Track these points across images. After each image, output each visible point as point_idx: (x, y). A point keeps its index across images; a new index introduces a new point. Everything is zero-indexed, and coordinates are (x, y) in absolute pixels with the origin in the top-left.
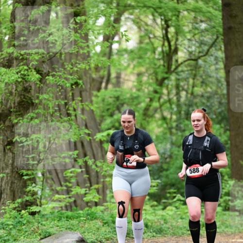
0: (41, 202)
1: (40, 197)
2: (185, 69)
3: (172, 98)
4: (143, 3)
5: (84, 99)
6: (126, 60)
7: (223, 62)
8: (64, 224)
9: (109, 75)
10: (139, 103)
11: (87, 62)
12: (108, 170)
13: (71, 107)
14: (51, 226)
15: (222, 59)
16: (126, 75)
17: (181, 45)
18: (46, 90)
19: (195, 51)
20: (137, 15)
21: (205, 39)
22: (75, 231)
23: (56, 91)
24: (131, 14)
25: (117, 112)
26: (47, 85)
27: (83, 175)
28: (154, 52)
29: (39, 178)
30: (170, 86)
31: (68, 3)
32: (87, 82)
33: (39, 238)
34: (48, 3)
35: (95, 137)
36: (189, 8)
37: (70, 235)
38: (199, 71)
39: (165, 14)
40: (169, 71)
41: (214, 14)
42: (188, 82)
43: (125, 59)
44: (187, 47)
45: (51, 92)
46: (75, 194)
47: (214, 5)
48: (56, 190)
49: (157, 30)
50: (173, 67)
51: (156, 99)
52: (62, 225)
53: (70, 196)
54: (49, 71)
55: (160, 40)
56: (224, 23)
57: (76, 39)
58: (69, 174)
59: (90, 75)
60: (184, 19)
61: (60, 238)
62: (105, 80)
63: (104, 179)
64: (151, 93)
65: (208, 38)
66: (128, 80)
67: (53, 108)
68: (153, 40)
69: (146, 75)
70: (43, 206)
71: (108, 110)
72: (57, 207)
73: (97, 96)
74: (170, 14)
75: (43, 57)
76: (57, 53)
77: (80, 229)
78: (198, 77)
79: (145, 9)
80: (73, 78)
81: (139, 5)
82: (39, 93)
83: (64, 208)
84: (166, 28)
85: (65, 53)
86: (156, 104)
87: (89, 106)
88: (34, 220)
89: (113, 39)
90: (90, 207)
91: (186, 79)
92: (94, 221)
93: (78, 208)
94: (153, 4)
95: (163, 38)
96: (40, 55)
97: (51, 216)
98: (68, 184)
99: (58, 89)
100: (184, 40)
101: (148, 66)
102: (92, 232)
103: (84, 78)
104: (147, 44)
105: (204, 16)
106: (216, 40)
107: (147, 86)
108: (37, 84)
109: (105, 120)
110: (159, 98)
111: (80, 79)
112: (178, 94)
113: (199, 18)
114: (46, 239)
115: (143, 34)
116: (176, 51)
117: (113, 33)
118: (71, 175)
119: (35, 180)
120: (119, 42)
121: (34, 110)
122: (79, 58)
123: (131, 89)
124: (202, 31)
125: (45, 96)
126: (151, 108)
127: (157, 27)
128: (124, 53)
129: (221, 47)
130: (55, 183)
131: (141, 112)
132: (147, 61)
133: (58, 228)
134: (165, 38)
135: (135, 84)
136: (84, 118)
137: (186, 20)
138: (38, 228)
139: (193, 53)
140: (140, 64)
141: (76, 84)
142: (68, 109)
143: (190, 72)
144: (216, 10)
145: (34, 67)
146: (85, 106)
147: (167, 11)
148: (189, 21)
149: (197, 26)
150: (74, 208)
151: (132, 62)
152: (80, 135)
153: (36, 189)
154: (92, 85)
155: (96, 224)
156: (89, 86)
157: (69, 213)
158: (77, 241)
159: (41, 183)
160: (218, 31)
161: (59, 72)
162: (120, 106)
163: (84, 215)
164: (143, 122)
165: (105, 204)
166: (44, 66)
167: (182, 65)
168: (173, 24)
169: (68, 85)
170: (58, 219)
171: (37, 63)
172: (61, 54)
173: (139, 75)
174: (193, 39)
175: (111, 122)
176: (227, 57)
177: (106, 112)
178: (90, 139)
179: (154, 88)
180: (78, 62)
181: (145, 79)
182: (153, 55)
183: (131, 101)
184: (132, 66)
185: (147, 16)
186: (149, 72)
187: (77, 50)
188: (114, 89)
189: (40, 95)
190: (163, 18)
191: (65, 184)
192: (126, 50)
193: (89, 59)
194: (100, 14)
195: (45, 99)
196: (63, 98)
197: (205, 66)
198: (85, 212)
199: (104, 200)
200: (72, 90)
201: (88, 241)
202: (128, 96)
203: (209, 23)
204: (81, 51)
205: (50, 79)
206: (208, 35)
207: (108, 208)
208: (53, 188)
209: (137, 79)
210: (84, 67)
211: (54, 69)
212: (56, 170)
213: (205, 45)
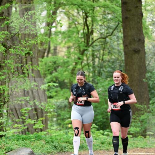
0: (6, 129)
1: (5, 126)
2: (98, 44)
3: (90, 63)
4: (71, 2)
5: (34, 63)
6: (60, 39)
7: (122, 39)
8: (20, 143)
9: (49, 48)
10: (69, 66)
11: (35, 39)
12: (48, 108)
13: (25, 68)
14: (12, 144)
15: (122, 37)
16: (60, 48)
17: (95, 29)
18: (9, 57)
19: (104, 33)
20: (67, 9)
21: (111, 25)
22: (28, 147)
23: (16, 58)
24: (64, 9)
25: (54, 71)
26: (10, 54)
27: (33, 112)
28: (78, 33)
29: (5, 113)
30: (88, 55)
31: (23, 2)
32: (35, 52)
33: (5, 152)
34: (10, 2)
35: (40, 87)
36: (100, 5)
37: (25, 150)
38: (107, 45)
39: (85, 9)
40: (88, 45)
41: (116, 9)
42: (100, 52)
43: (60, 37)
44: (99, 30)
45: (12, 58)
46: (28, 123)
47: (117, 3)
48: (16, 121)
49: (80, 19)
50: (90, 43)
51: (80, 63)
52: (19, 144)
53: (25, 125)
54: (11, 45)
55: (82, 26)
56: (123, 15)
57: (28, 25)
58: (24, 111)
59: (38, 48)
60: (97, 12)
61: (18, 152)
62: (47, 51)
63: (46, 114)
64: (77, 59)
65: (112, 24)
66: (61, 51)
67: (13, 69)
68: (77, 26)
69: (73, 48)
70: (7, 132)
71: (49, 70)
72: (16, 132)
73: (42, 61)
74: (88, 9)
75: (7, 36)
76: (16, 34)
77: (31, 146)
78: (106, 49)
79: (72, 6)
80: (26, 50)
81: (69, 3)
82: (5, 59)
83: (20, 133)
84: (86, 18)
85: (21, 34)
86: (79, 67)
87: (37, 68)
88: (1, 141)
89: (52, 25)
90: (37, 132)
91: (98, 51)
92: (40, 141)
93: (30, 133)
94: (78, 3)
95: (84, 24)
96: (6, 35)
97: (12, 138)
98: (23, 117)
99: (17, 57)
100: (97, 25)
101: (74, 42)
102: (38, 148)
103: (34, 50)
104: (74, 28)
105: (110, 10)
106: (117, 26)
107: (74, 55)
108: (3, 53)
109: (47, 76)
110: (82, 63)
111: (31, 50)
112: (93, 60)
113: (107, 12)
114: (9, 152)
115: (71, 21)
116: (92, 32)
117: (52, 21)
118: (25, 111)
119: (2, 115)
120: (56, 27)
121: (2, 70)
122: (30, 37)
123: (64, 57)
124: (109, 20)
125: (9, 61)
126: (76, 69)
127: (80, 17)
128: (59, 34)
129: (121, 30)
130: (15, 117)
131: (70, 71)
132: (74, 39)
133: (17, 145)
134: (85, 24)
135: (66, 53)
136: (33, 76)
137: (99, 12)
138: (4, 145)
139: (103, 34)
140: (69, 41)
141: (29, 53)
142: (23, 70)
143: (101, 46)
144: (118, 6)
145: (2, 43)
146: (34, 68)
147: (87, 7)
148: (100, 14)
149: (105, 16)
150: (27, 132)
151: (64, 40)
152: (31, 86)
153: (3, 121)
154: (39, 54)
155: (41, 143)
156: (36, 55)
157: (24, 136)
158: (29, 154)
159: (6, 117)
160: (119, 20)
161: (17, 46)
162: (56, 67)
163: (33, 137)
164: (71, 78)
165: (47, 130)
166: (8, 42)
167: (96, 42)
168: (90, 15)
169: (24, 54)
170: (17, 140)
171: (3, 40)
172: (19, 34)
173: (69, 48)
174: (103, 25)
175: (51, 78)
176: (124, 37)
177: (48, 71)
178: (37, 89)
179: (78, 56)
180: (29, 39)
181: (72, 50)
182: (77, 35)
183: (63, 64)
184: (64, 42)
185: (73, 10)
186: (75, 46)
187: (29, 32)
188: (53, 57)
189: (6, 61)
190: (83, 11)
191: (21, 117)
192: (60, 32)
193: (36, 37)
194: (43, 9)
195: (9, 63)
196: (20, 62)
197: (111, 42)
198: (34, 135)
199: (47, 128)
200: (26, 57)
201: (36, 154)
202: (62, 61)
203: (113, 15)
204: (32, 33)
205: (12, 50)
206: (112, 22)
207: (49, 133)
208: (14, 120)
209: (67, 50)
210: (33, 43)
211: (14, 44)
212: (15, 108)
213: (111, 28)
